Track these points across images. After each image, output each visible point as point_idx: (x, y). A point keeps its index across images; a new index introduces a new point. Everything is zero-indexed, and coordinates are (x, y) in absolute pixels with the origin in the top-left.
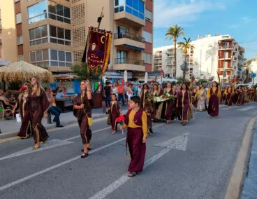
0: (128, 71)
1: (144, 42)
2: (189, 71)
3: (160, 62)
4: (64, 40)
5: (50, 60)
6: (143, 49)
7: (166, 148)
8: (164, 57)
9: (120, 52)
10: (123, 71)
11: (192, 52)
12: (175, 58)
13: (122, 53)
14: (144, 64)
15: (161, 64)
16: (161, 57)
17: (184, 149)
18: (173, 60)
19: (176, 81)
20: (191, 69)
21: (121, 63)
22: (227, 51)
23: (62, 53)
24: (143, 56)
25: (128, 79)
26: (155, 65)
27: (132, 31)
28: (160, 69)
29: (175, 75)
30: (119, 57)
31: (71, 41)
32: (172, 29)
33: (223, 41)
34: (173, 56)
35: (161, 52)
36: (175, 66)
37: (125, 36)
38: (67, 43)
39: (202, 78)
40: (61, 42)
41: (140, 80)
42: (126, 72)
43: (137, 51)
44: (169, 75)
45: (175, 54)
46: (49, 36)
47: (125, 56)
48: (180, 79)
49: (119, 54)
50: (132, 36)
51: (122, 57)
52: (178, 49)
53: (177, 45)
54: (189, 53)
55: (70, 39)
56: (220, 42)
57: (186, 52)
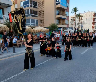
1: (66, 16)
4: (35, 15)
5: (30, 23)
6: (66, 19)
11: (82, 19)
12: (75, 21)
14: (66, 25)
23: (34, 20)
24: (66, 22)
27: (62, 12)
32: (74, 9)
37: (60, 14)
40: (34, 16)
43: (64, 19)
46: (30, 14)
47: (59, 22)
52: (76, 17)
53: (76, 16)
54: (80, 19)
55: (37, 15)
56: (94, 14)
57: (79, 19)
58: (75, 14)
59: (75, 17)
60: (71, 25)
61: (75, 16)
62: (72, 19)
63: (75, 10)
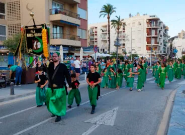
0: (64, 46)
1: (80, 19)
2: (122, 46)
3: (95, 37)
6: (78, 25)
7: (95, 124)
8: (99, 33)
9: (56, 28)
10: (59, 46)
11: (124, 29)
12: (109, 33)
13: (58, 28)
14: (80, 39)
15: (96, 39)
16: (96, 32)
17: (112, 125)
18: (107, 36)
19: (110, 56)
20: (124, 44)
21: (57, 38)
22: (153, 29)
24: (79, 32)
25: (64, 54)
26: (91, 39)
27: (67, 8)
28: (95, 44)
29: (109, 50)
30: (55, 32)
31: (6, 14)
32: (105, 7)
33: (150, 20)
34: (107, 32)
35: (96, 28)
36: (109, 41)
37: (60, 12)
38: (2, 17)
39: (133, 53)
41: (76, 54)
42: (61, 47)
43: (73, 26)
44: (104, 50)
45: (109, 31)
47: (61, 32)
48: (113, 54)
49: (55, 29)
50: (68, 13)
51: (58, 32)
52: (111, 26)
53: (111, 23)
54: (121, 30)
55: (4, 12)
56: (148, 21)
57: (118, 29)
58: (109, 18)
59: (109, 26)
60: (103, 43)
61: (109, 22)
63: (108, 10)
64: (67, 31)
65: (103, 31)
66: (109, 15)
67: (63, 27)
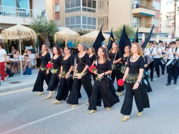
1: (154, 10)
3: (160, 23)
4: (92, 8)
5: (82, 24)
6: (153, 16)
18: (171, 22)
23: (90, 18)
24: (153, 22)
27: (145, 2)
34: (172, 18)
36: (175, 26)
37: (141, 6)
38: (94, 11)
40: (90, 11)
43: (148, 17)
45: (175, 17)
46: (81, 7)
47: (139, 22)
52: (177, 12)
55: (95, 8)
58: (175, 5)
59: (175, 12)
60: (167, 29)
61: (175, 9)
62: (167, 15)
64: (143, 21)
65: (168, 17)
66: (175, 2)
67: (140, 18)
